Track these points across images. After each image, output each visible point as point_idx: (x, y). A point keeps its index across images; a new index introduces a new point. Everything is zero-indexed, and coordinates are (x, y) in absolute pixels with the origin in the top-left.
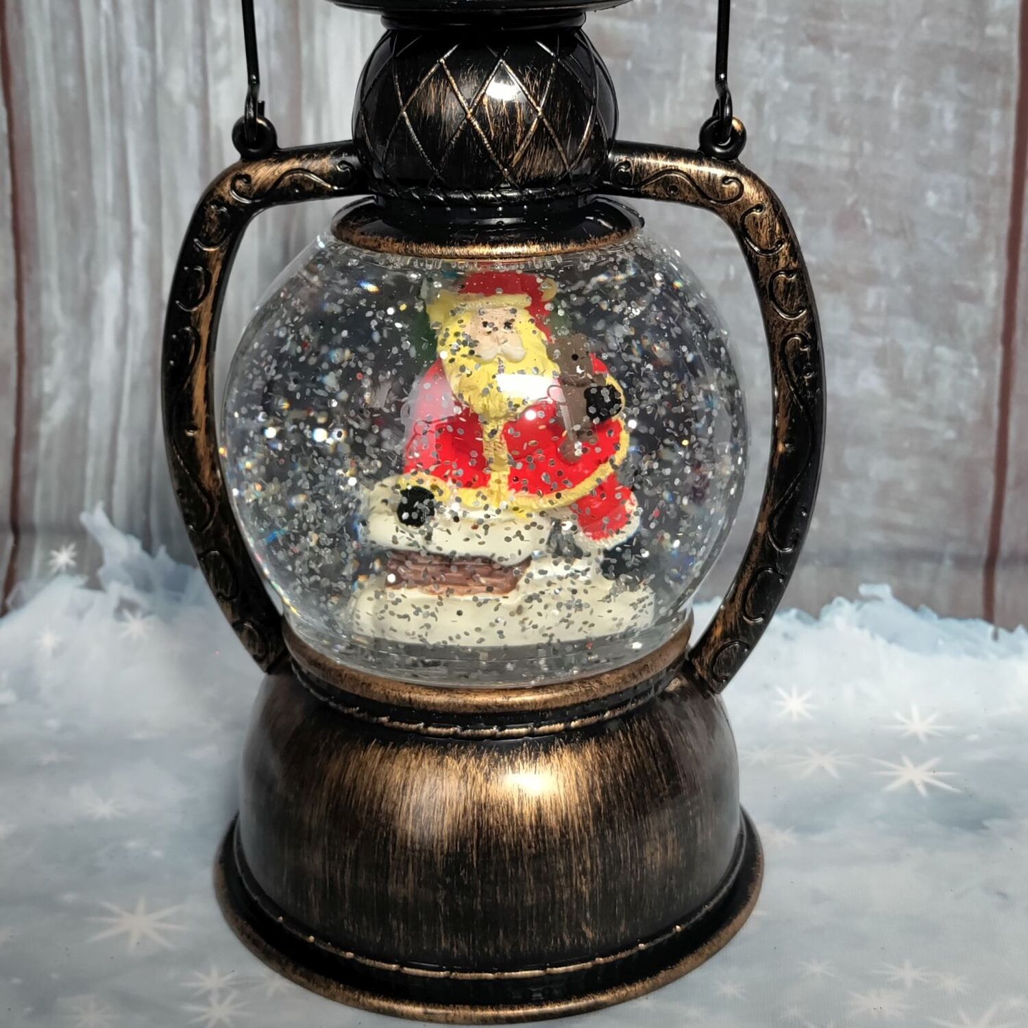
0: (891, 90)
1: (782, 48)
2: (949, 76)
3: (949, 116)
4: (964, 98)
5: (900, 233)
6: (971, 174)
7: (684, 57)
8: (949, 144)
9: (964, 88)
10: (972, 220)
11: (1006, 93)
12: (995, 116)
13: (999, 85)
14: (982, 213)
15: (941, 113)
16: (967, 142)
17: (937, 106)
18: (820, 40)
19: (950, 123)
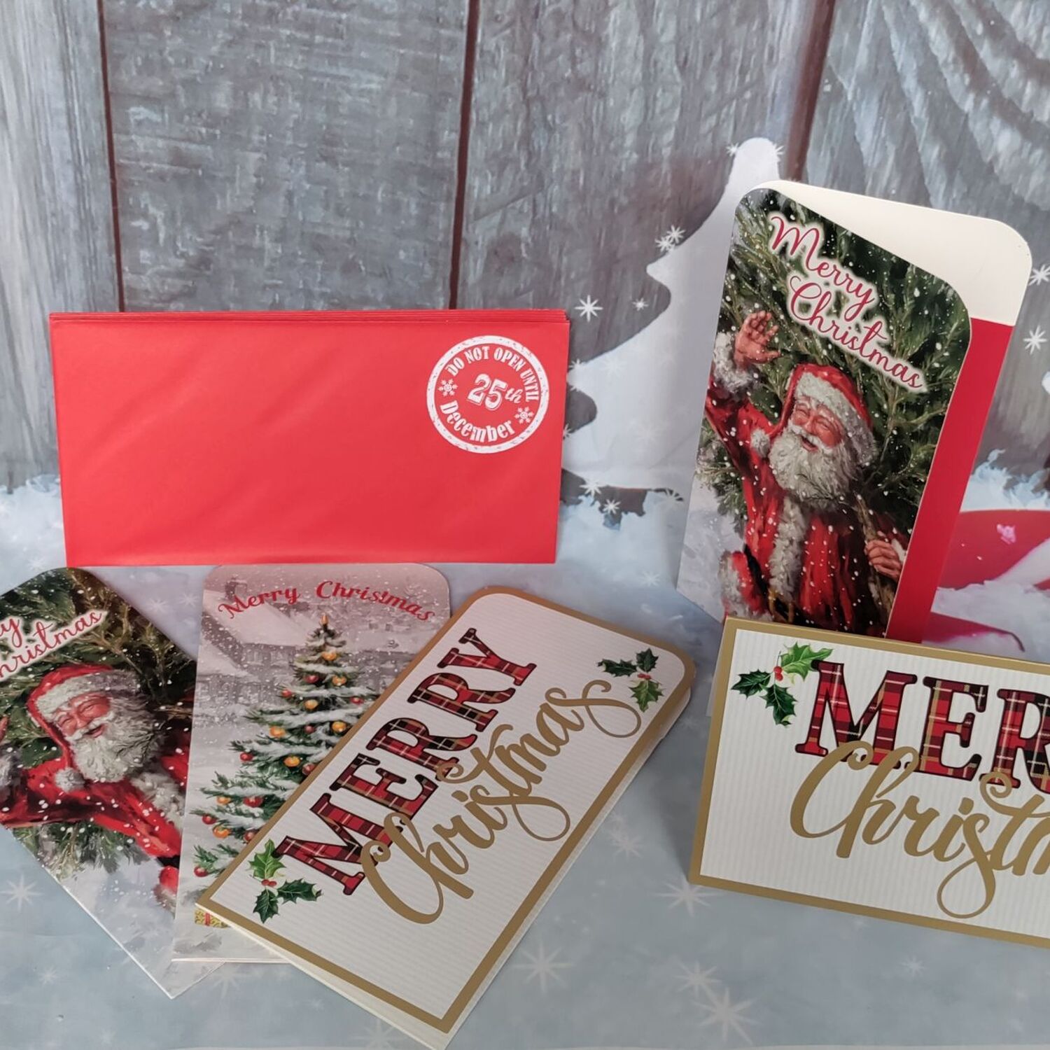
0: (376, 191)
1: (304, 163)
2: (413, 182)
3: (413, 206)
4: (423, 196)
5: (383, 275)
6: (427, 240)
7: (238, 167)
8: (413, 223)
9: (422, 189)
10: (427, 267)
11: (449, 193)
12: (442, 206)
13: (445, 188)
14: (434, 263)
15: (408, 205)
16: (424, 221)
17: (406, 200)
18: (329, 158)
19: (414, 210)
